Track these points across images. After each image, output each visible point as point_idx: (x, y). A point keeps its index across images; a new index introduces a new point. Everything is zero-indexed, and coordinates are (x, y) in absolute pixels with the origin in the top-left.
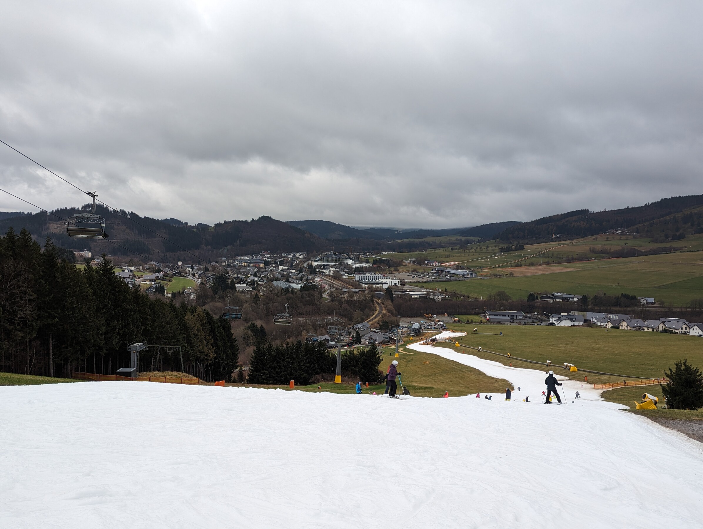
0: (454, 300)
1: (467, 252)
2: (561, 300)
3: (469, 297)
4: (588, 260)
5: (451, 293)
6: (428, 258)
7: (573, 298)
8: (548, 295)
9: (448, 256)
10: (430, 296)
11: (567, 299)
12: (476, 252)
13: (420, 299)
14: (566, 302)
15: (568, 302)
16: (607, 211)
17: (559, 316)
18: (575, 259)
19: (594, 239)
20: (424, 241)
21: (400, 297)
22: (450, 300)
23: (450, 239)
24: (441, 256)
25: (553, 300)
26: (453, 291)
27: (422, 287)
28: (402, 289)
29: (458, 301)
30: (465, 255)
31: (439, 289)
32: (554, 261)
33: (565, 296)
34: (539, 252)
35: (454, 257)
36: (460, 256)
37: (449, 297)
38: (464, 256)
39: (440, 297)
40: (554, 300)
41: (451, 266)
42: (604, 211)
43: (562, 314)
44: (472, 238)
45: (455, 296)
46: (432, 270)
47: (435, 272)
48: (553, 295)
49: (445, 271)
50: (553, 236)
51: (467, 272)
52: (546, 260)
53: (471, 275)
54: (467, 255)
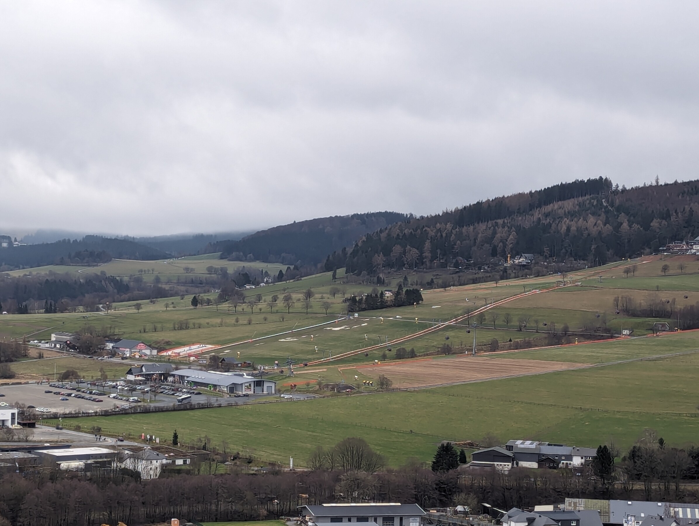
0: (201, 473)
1: (243, 313)
2: (534, 465)
3: (250, 461)
4: (612, 337)
5: (193, 448)
6: (117, 331)
7: (569, 457)
8: (497, 449)
9: (183, 326)
10: (121, 459)
11: (553, 461)
12: (271, 313)
13: (88, 474)
14: (551, 470)
15: (555, 471)
16: (663, 184)
17: (531, 515)
18: (573, 335)
19: (627, 271)
20: (103, 273)
21: (20, 469)
22: (188, 472)
23: (187, 269)
24: (159, 326)
25: (510, 464)
26: (200, 440)
27: (97, 431)
28: (27, 441)
29: (215, 475)
30: (237, 321)
31: (151, 437)
32: (510, 341)
33: (547, 450)
34: (468, 311)
35: (201, 330)
36: (221, 325)
37: (185, 462)
38: (235, 325)
39: (156, 464)
40: (513, 464)
41: (192, 358)
42: (654, 184)
43: (538, 508)
44: (258, 266)
45: (205, 458)
46: (130, 372)
47: (140, 378)
48: (510, 448)
49: (174, 376)
50: (506, 261)
51: (245, 376)
52: (488, 336)
53: (258, 389)
54: (243, 320)
